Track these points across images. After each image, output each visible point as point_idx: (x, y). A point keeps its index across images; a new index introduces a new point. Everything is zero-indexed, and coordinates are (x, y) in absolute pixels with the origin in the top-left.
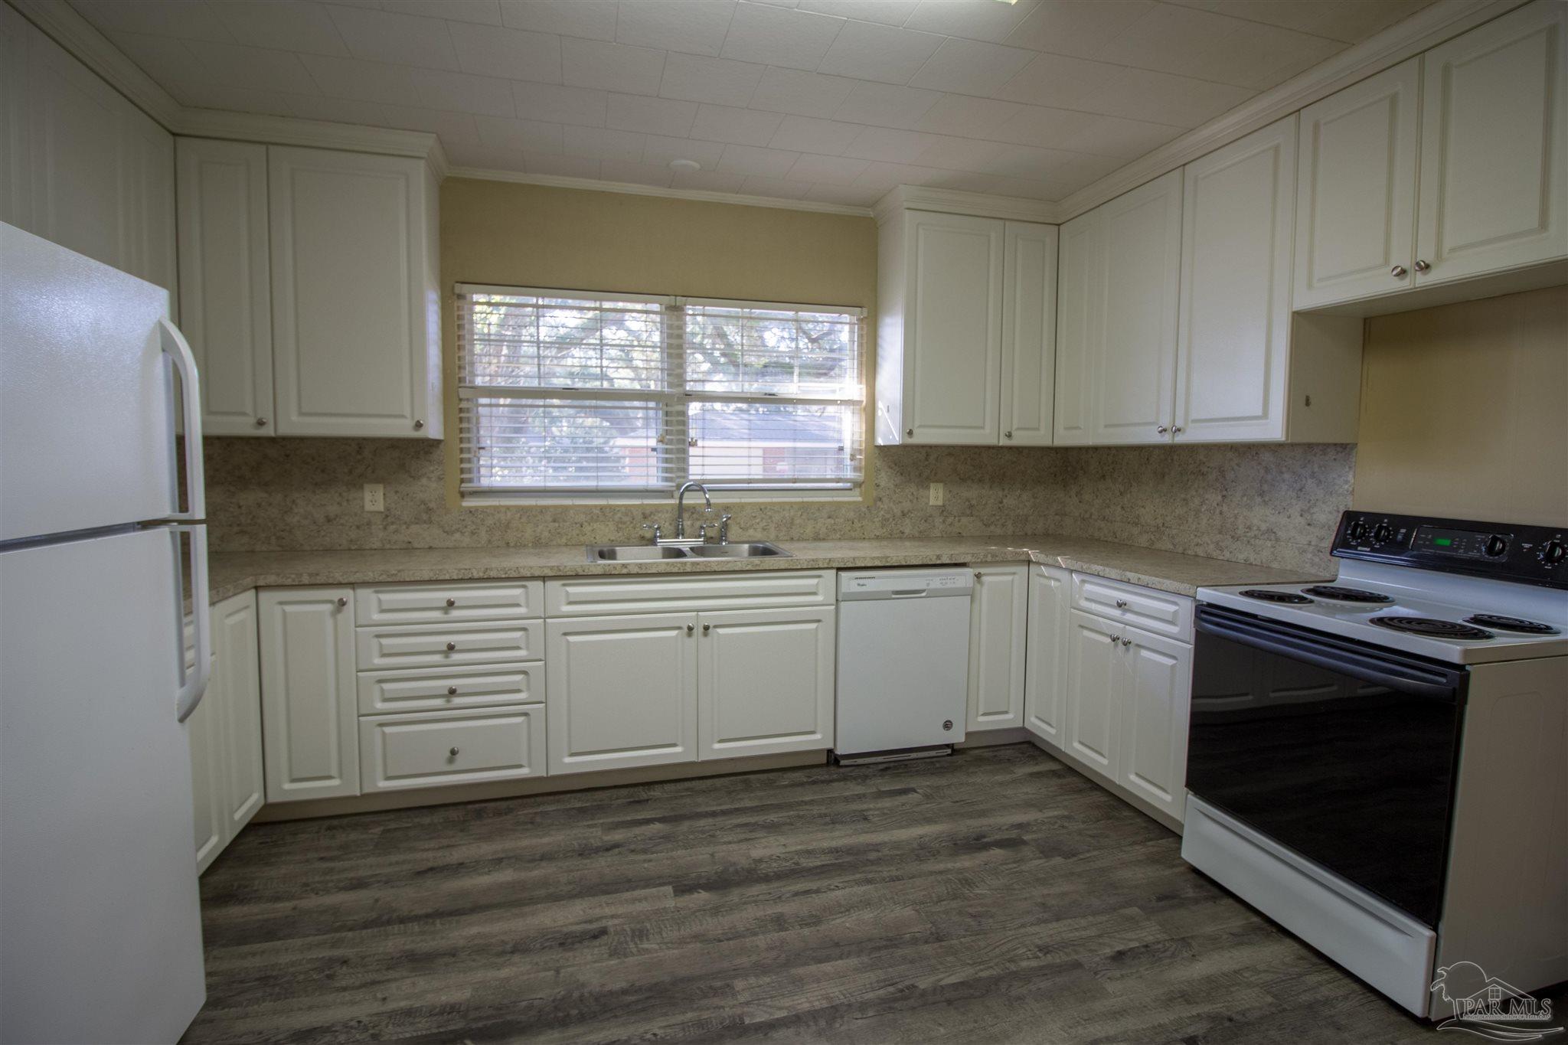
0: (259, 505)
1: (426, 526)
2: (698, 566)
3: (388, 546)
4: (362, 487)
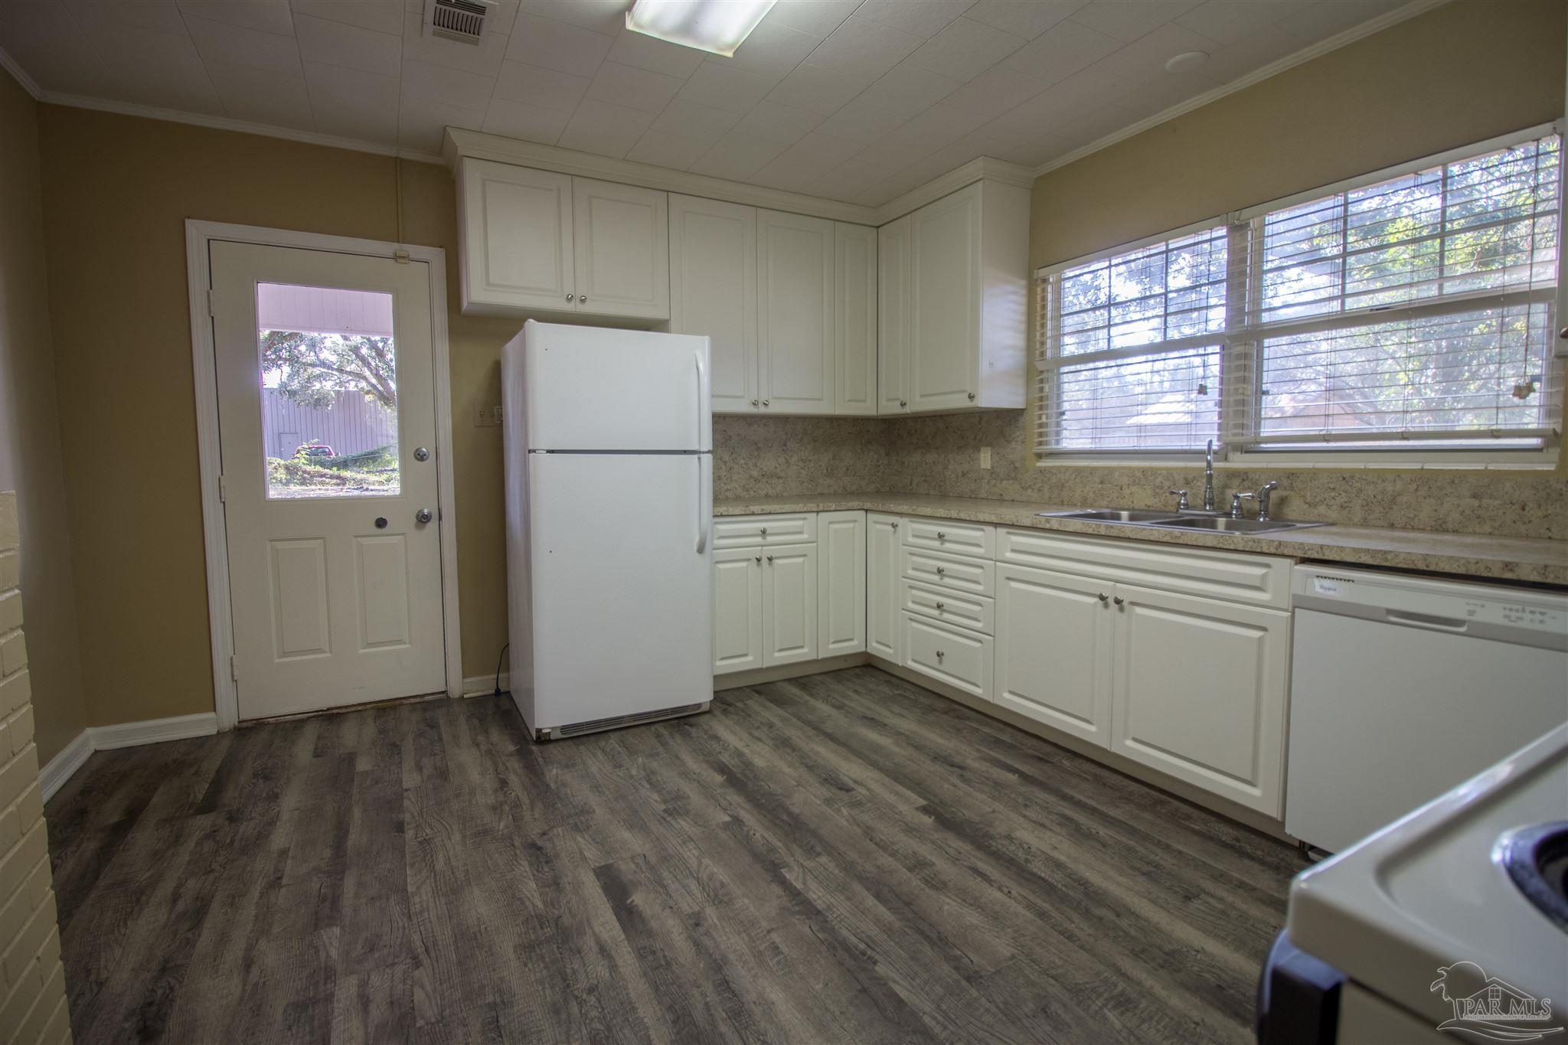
0: (934, 463)
1: (1011, 482)
2: (1112, 530)
3: (990, 497)
4: (979, 451)
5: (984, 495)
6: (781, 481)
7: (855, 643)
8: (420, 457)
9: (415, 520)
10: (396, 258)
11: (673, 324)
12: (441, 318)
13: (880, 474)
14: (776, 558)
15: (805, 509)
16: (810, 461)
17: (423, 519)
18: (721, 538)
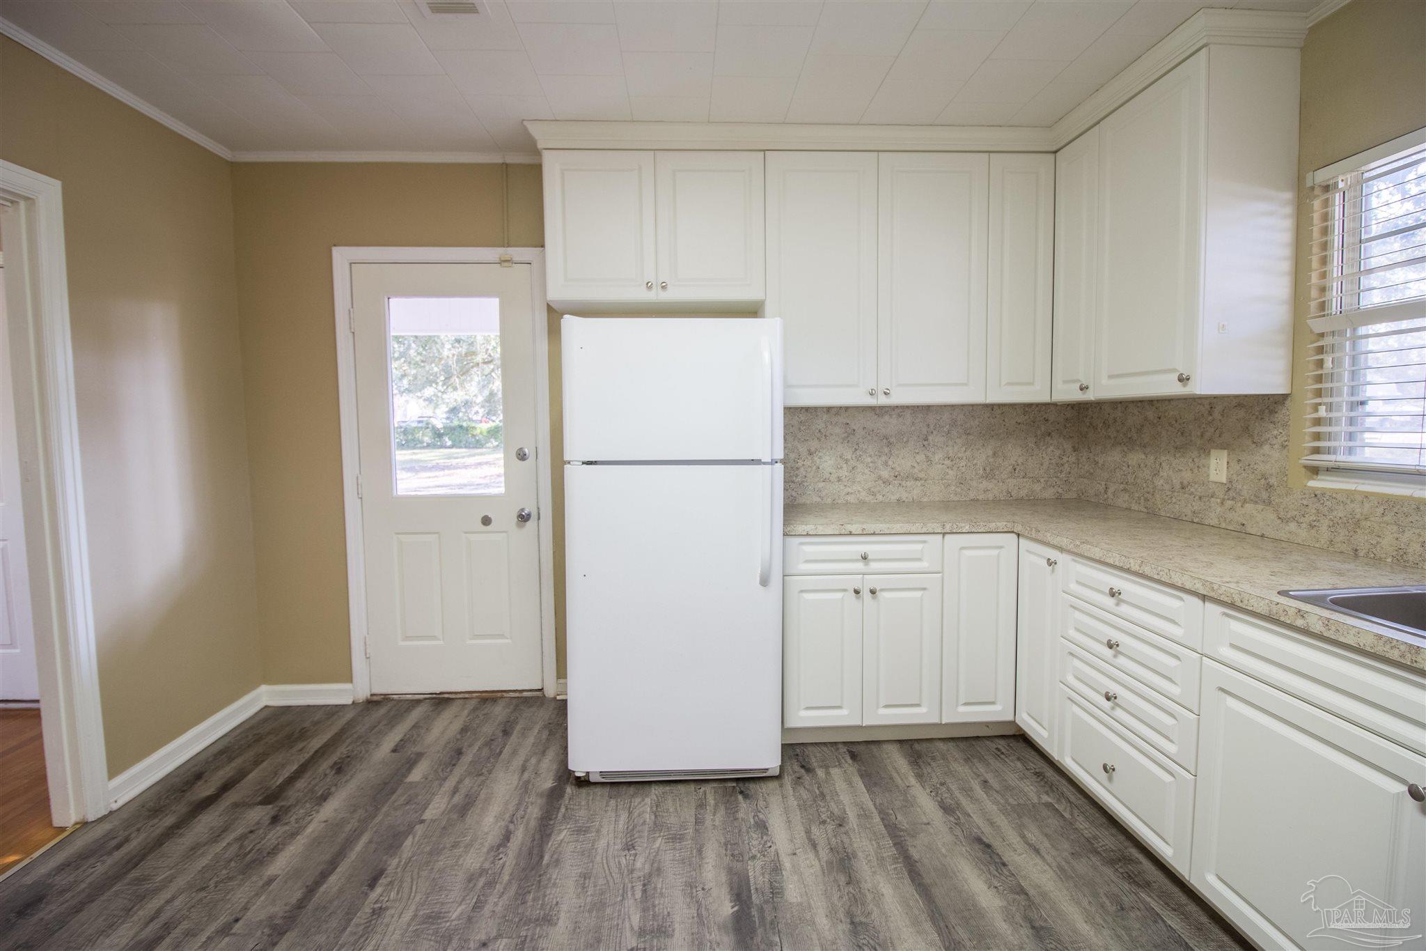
0: (1140, 466)
1: (1260, 507)
3: (1223, 525)
4: (1208, 455)
5: (1215, 522)
6: (919, 483)
7: (998, 707)
8: (522, 456)
9: (516, 518)
10: (502, 262)
11: (768, 308)
13: (1063, 475)
14: (882, 590)
15: (924, 530)
16: (961, 459)
17: (523, 518)
18: (807, 561)
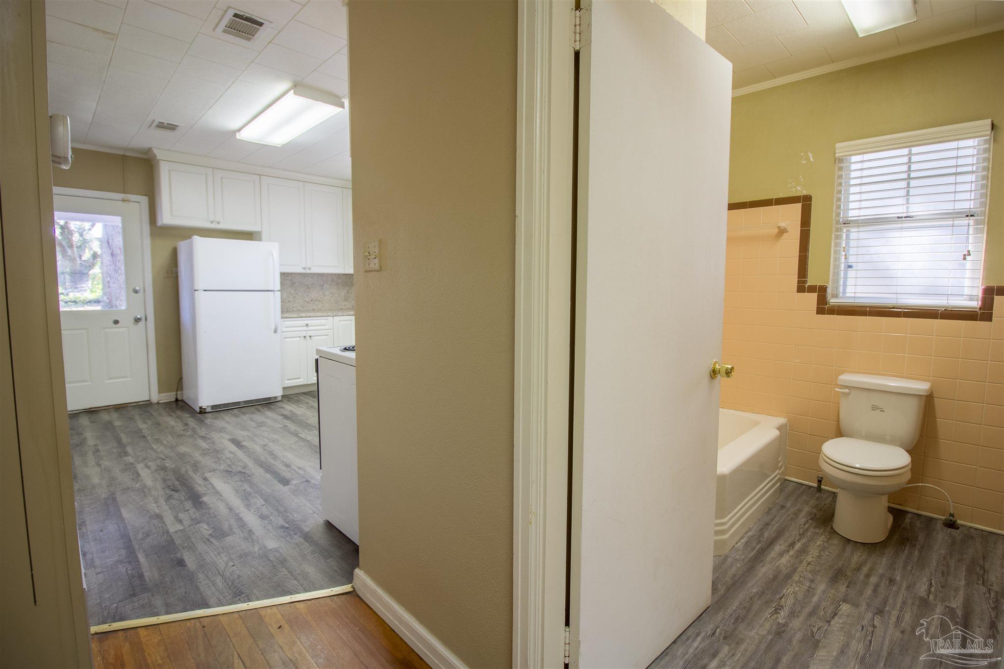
6: (320, 303)
8: (136, 292)
9: (133, 321)
10: (123, 201)
11: (264, 236)
12: (146, 228)
14: (313, 336)
15: (329, 315)
16: (336, 294)
17: (137, 320)
18: (286, 327)
